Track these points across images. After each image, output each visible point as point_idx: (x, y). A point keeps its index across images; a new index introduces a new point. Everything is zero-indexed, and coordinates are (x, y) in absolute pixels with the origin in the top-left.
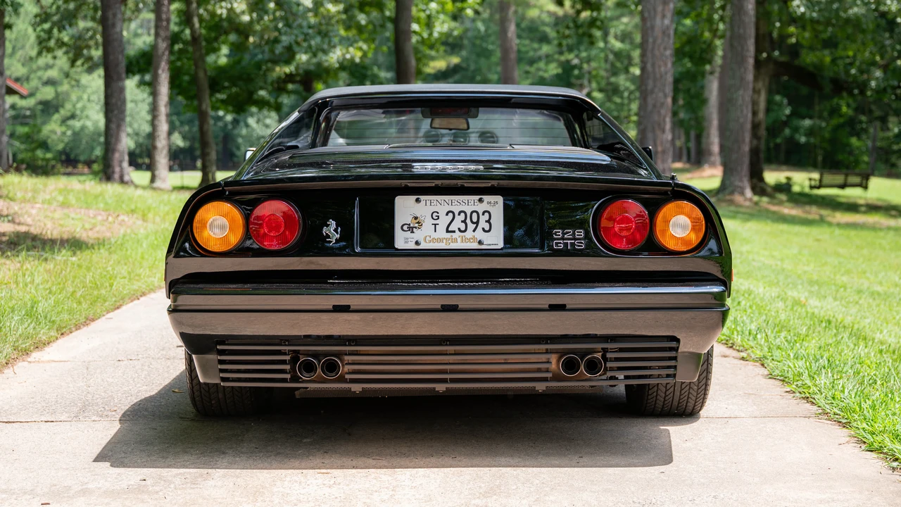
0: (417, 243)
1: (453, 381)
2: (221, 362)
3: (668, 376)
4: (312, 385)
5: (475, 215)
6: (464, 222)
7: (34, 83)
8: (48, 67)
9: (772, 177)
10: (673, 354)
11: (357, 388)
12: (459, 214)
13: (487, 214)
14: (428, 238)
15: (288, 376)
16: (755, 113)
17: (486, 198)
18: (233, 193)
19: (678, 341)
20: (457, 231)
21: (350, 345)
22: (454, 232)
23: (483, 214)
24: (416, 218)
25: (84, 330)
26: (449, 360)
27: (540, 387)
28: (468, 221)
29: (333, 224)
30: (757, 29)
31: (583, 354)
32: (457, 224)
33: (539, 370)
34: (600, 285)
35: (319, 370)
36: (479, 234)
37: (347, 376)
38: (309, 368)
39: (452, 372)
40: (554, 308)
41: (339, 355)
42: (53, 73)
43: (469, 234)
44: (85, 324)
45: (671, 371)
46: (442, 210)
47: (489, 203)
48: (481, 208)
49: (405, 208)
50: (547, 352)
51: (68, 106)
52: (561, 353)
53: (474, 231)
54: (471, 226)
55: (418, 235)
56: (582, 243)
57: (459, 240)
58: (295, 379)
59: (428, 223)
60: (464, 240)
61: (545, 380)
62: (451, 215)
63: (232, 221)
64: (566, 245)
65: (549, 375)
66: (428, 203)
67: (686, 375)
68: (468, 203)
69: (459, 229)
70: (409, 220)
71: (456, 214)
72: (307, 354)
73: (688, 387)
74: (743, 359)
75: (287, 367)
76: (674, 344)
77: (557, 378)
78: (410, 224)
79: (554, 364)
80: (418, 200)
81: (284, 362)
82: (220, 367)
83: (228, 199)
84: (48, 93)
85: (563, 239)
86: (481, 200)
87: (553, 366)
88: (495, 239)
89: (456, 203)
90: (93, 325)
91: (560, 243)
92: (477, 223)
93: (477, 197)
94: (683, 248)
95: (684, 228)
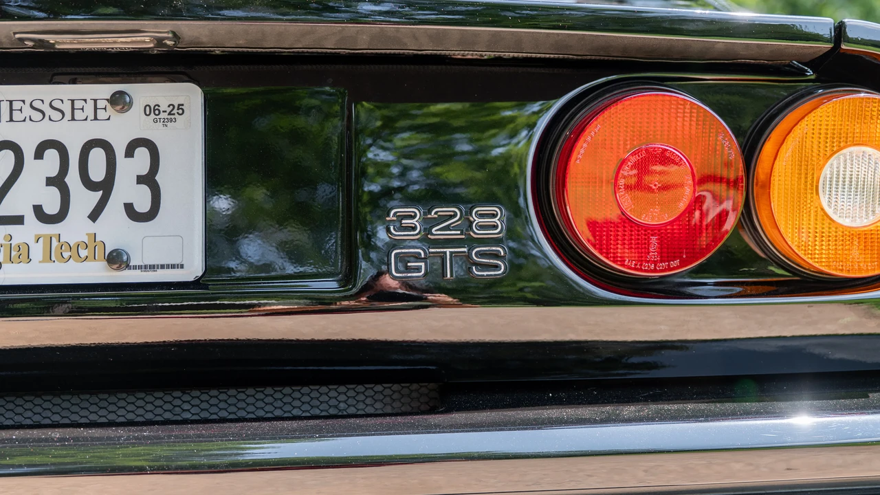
5: (97, 158)
6: (57, 181)
12: (39, 154)
13: (142, 153)
17: (143, 93)
20: (30, 217)
22: (18, 220)
23: (130, 153)
28: (73, 178)
32: (32, 190)
36: (114, 228)
43: (76, 228)
47: (152, 110)
48: (119, 130)
53: (94, 216)
54: (84, 200)
56: (496, 256)
57: (37, 251)
60: (55, 251)
64: (438, 263)
68: (71, 112)
69: (38, 210)
71: (29, 153)
85: (425, 240)
86: (119, 101)
88: (173, 246)
89: (27, 111)
91: (417, 257)
92: (106, 187)
93: (104, 91)
94: (866, 269)
95: (870, 192)
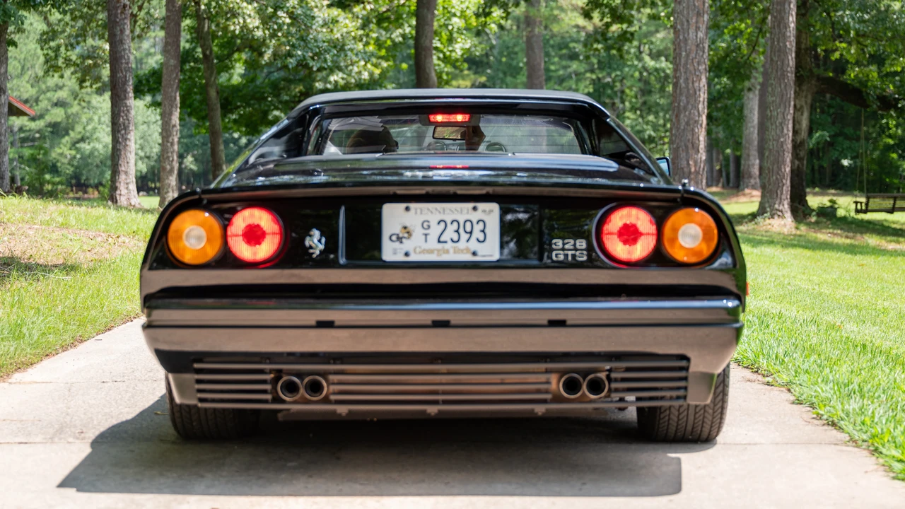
0: (407, 254)
1: (445, 402)
2: (199, 381)
3: (678, 398)
4: (293, 406)
5: (468, 225)
6: (457, 231)
7: (44, 104)
8: (59, 87)
9: (815, 201)
10: (682, 374)
11: (343, 410)
12: (451, 224)
13: (481, 224)
14: (418, 250)
15: (269, 397)
16: (795, 132)
17: (481, 206)
18: (211, 202)
19: (688, 359)
20: (449, 241)
21: (335, 363)
22: (446, 242)
23: (477, 223)
24: (405, 228)
25: (71, 351)
26: (441, 379)
27: (540, 409)
28: (461, 230)
29: (316, 233)
30: (798, 43)
31: (585, 373)
32: (450, 234)
33: (538, 391)
34: (603, 299)
35: (302, 391)
36: (473, 245)
37: (333, 397)
38: (291, 388)
39: (445, 393)
40: (554, 324)
41: (324, 374)
42: (63, 94)
43: (462, 244)
44: (73, 345)
45: (681, 393)
46: (434, 219)
47: (484, 211)
48: (475, 217)
49: (393, 216)
50: (547, 371)
51: (79, 128)
52: (562, 373)
53: (468, 241)
54: (464, 236)
55: (408, 245)
56: (583, 254)
57: (451, 251)
58: (277, 400)
59: (418, 233)
60: (457, 251)
61: (544, 401)
62: (442, 225)
63: (209, 231)
64: (566, 256)
65: (549, 396)
66: (419, 211)
67: (698, 397)
68: (461, 211)
69: (451, 239)
70: (397, 229)
71: (449, 223)
72: (290, 373)
73: (702, 411)
74: (768, 384)
75: (268, 387)
76: (683, 363)
77: (558, 399)
78: (398, 235)
79: (556, 384)
80: (407, 209)
81: (264, 382)
82: (197, 386)
83: (206, 208)
84: (57, 115)
85: (563, 249)
86: (475, 209)
87: (553, 386)
88: (490, 250)
89: (448, 211)
90: (82, 347)
91: (560, 254)
92: (471, 233)
93: (471, 205)
94: (693, 260)
95: (694, 237)
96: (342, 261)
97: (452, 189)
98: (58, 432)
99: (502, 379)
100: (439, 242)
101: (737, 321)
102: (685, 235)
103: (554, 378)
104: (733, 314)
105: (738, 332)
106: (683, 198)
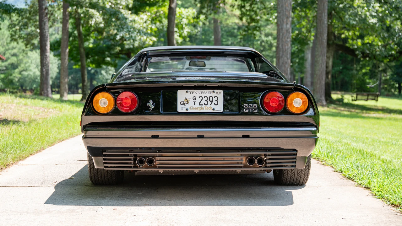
0: (187, 110)
1: (202, 168)
2: (104, 159)
3: (292, 166)
4: (143, 169)
5: (211, 98)
6: (207, 101)
10: (294, 157)
11: (161, 170)
12: (204, 98)
13: (216, 98)
14: (191, 108)
15: (133, 165)
17: (216, 91)
18: (109, 89)
19: (297, 151)
20: (204, 105)
21: (158, 152)
22: (202, 105)
23: (215, 98)
24: (186, 99)
26: (200, 158)
27: (239, 170)
28: (208, 100)
29: (151, 102)
31: (256, 156)
32: (204, 102)
33: (238, 163)
35: (146, 163)
36: (213, 106)
37: (157, 166)
38: (141, 162)
39: (201, 164)
40: (244, 137)
41: (154, 156)
43: (209, 106)
44: (40, 151)
45: (293, 164)
46: (197, 96)
47: (217, 93)
48: (213, 95)
49: (182, 95)
50: (241, 155)
52: (247, 156)
53: (211, 105)
54: (209, 103)
55: (187, 106)
56: (256, 110)
57: (204, 108)
58: (135, 167)
59: (191, 101)
60: (206, 108)
61: (240, 167)
62: (201, 98)
63: (109, 101)
64: (249, 110)
65: (242, 165)
66: (191, 93)
67: (300, 166)
68: (208, 93)
69: (204, 104)
70: (183, 100)
71: (203, 98)
72: (140, 156)
75: (132, 162)
76: (295, 152)
77: (245, 166)
78: (184, 102)
79: (244, 161)
80: (187, 92)
81: (130, 160)
82: (104, 161)
83: (107, 91)
85: (248, 108)
86: (213, 92)
87: (244, 162)
88: (220, 108)
89: (203, 93)
91: (247, 110)
92: (212, 101)
93: (212, 91)
94: (299, 112)
95: (299, 103)
96: (162, 112)
97: (205, 84)
98: (43, 183)
99: (224, 159)
100: (200, 105)
101: (316, 136)
102: (295, 102)
103: (244, 158)
104: (314, 133)
105: (316, 140)
106: (295, 88)
